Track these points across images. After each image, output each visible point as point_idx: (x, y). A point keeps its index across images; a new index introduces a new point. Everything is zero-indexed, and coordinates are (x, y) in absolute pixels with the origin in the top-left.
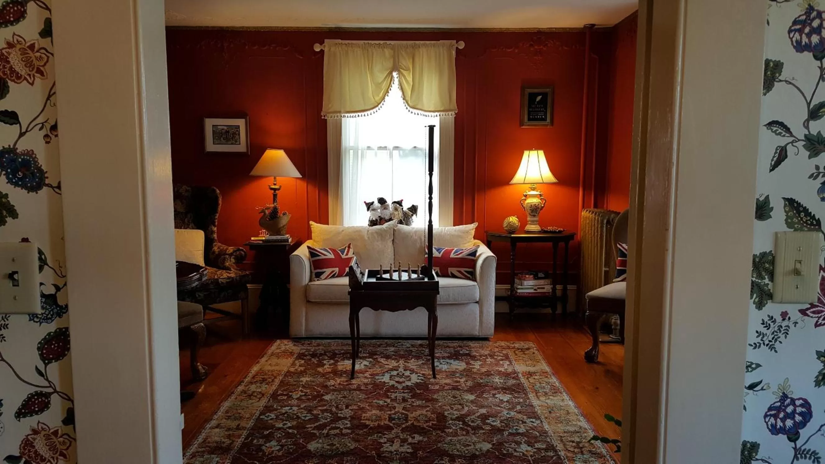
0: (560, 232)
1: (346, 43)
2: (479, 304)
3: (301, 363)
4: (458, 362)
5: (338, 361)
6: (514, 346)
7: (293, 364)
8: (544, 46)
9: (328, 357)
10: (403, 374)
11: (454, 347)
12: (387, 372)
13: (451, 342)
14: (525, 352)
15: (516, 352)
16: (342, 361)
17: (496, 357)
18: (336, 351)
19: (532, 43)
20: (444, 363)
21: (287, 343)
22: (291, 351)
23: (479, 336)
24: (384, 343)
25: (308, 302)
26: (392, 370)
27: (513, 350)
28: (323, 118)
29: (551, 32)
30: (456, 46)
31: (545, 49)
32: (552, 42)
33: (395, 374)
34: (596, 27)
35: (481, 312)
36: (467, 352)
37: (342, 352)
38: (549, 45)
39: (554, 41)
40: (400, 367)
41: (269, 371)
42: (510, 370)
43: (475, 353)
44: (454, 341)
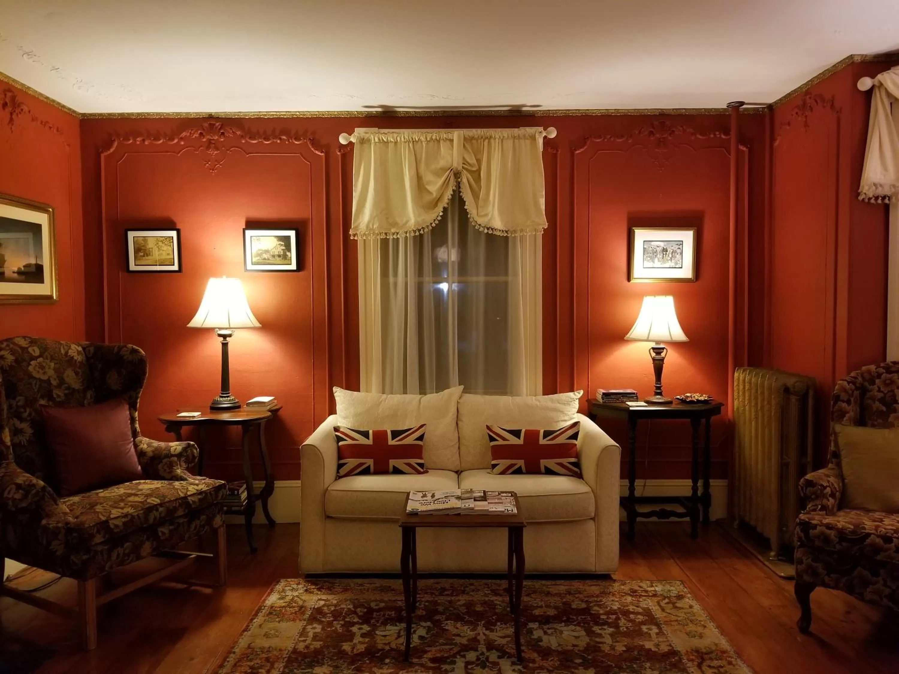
0: (705, 402)
1: (386, 132)
2: (595, 521)
3: (316, 630)
4: (573, 627)
5: (374, 628)
6: (655, 591)
7: (303, 633)
8: (670, 135)
9: (359, 617)
10: (487, 658)
11: (559, 595)
12: (458, 653)
13: (553, 582)
14: (677, 605)
15: (663, 604)
16: (382, 628)
17: (632, 616)
18: (373, 605)
19: (652, 130)
20: (549, 631)
21: (295, 586)
22: (301, 603)
23: (596, 571)
24: (447, 586)
25: (328, 517)
26: (465, 648)
27: (656, 599)
28: (352, 238)
29: (679, 115)
30: (544, 134)
31: (670, 138)
32: (681, 129)
33: (474, 659)
34: (745, 106)
35: (598, 534)
36: (584, 605)
37: (382, 605)
38: (676, 133)
39: (684, 127)
40: (478, 641)
41: (262, 650)
42: (664, 648)
43: (596, 608)
44: (558, 582)
